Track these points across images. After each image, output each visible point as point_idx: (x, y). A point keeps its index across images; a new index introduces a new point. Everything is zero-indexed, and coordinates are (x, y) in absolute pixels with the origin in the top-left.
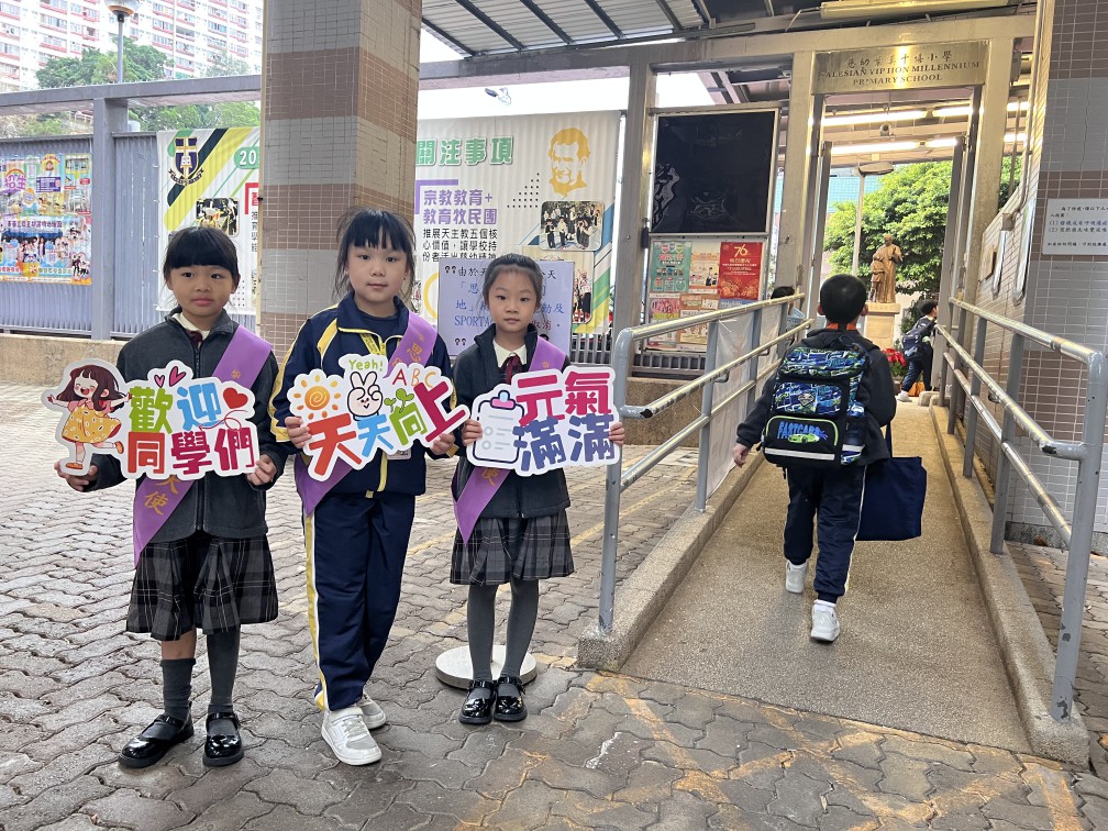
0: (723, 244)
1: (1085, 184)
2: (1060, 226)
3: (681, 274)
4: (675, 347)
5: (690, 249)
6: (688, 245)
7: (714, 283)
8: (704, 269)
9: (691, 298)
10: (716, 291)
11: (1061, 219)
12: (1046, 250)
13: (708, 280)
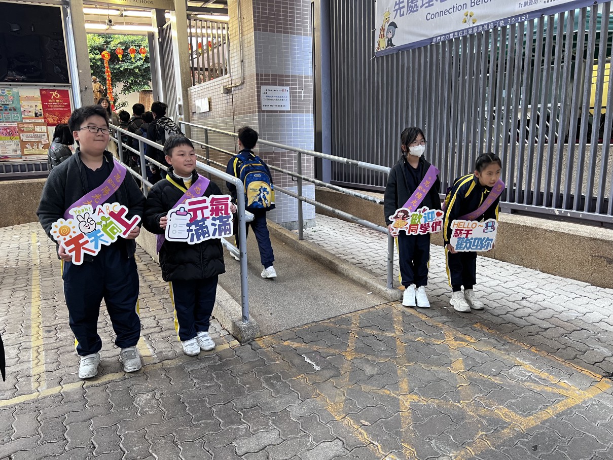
0: (41, 90)
1: (272, 80)
2: (266, 98)
3: (15, 110)
4: (21, 158)
5: (18, 93)
6: (15, 90)
7: (41, 115)
8: (31, 106)
9: (25, 125)
10: (43, 121)
11: (266, 95)
12: (263, 108)
13: (36, 114)
